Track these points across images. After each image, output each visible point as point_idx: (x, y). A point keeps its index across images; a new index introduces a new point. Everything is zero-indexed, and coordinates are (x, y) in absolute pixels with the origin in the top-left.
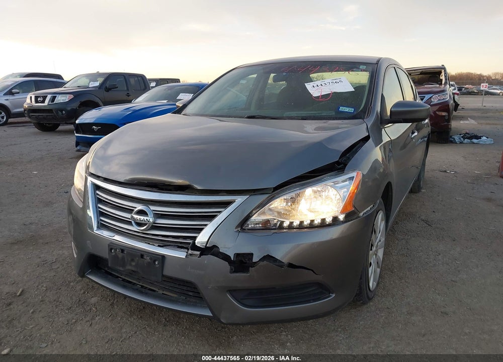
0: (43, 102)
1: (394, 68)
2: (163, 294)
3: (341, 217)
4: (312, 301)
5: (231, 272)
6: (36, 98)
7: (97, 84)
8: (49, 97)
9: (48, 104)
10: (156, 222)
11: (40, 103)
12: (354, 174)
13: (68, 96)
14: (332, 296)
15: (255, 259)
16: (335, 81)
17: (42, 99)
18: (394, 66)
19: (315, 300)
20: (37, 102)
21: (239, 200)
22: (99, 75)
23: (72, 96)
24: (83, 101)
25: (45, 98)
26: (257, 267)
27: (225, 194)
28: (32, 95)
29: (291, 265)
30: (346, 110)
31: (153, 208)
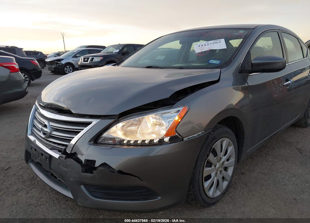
0: (87, 61)
1: (278, 32)
2: (59, 180)
3: (167, 139)
4: (141, 200)
5: (82, 172)
6: (84, 59)
7: (118, 51)
8: (90, 58)
9: (90, 63)
10: (52, 133)
11: (86, 62)
12: (181, 109)
13: (100, 58)
14: (158, 198)
15: (97, 165)
16: (216, 42)
17: (87, 60)
18: (277, 31)
19: (144, 199)
20: (84, 61)
21: (95, 122)
22: (120, 45)
23: (102, 58)
24: (108, 61)
25: (88, 59)
26: (97, 171)
27: (88, 117)
28: (82, 58)
29: (120, 172)
30: (214, 63)
31: (51, 124)
